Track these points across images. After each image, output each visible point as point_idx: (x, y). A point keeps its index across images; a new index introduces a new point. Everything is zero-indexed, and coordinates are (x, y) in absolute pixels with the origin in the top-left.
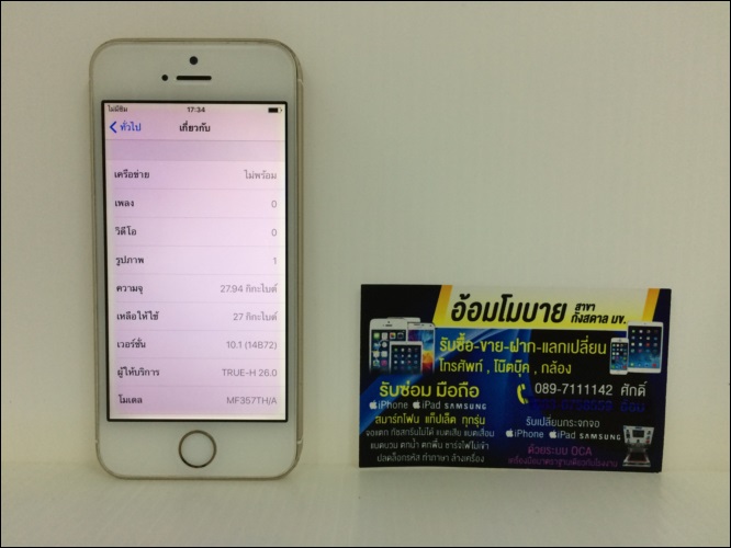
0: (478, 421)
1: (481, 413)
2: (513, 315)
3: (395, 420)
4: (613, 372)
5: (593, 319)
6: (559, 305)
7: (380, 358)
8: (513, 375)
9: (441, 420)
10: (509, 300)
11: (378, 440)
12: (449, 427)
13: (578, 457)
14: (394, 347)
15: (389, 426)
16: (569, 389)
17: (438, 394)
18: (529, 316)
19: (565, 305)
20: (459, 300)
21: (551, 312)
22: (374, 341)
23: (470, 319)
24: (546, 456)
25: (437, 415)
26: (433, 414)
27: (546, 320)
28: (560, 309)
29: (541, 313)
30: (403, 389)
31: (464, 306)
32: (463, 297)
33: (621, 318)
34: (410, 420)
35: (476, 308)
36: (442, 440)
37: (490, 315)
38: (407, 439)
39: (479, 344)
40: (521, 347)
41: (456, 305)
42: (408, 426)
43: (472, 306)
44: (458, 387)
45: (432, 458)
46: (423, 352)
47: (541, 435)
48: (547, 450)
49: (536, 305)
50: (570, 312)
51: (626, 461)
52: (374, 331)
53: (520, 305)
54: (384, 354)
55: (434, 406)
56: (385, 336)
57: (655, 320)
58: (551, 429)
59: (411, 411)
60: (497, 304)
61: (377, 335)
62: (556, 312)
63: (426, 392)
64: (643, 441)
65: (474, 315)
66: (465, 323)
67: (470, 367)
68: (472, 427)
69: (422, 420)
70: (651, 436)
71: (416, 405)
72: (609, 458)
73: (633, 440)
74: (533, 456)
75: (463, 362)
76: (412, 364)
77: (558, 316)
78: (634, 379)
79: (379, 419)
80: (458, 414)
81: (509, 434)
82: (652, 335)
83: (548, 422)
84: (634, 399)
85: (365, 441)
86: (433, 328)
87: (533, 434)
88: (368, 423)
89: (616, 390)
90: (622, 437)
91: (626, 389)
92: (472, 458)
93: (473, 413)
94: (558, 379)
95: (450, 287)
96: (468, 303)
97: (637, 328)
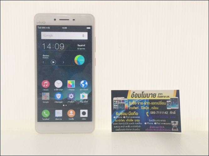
0: (138, 121)
1: (139, 119)
2: (145, 96)
3: (119, 121)
4: (168, 109)
5: (162, 97)
6: (154, 94)
7: (116, 106)
8: (145, 110)
9: (130, 121)
10: (144, 93)
11: (116, 125)
12: (132, 122)
13: (162, 129)
14: (119, 104)
15: (118, 122)
16: (158, 113)
17: (129, 115)
18: (148, 96)
19: (156, 94)
20: (133, 93)
21: (153, 95)
22: (114, 103)
23: (135, 97)
24: (154, 129)
25: (129, 119)
26: (128, 119)
27: (152, 97)
28: (155, 95)
29: (151, 96)
30: (121, 113)
31: (134, 94)
32: (133, 92)
33: (169, 97)
34: (123, 121)
35: (136, 95)
36: (130, 125)
37: (139, 96)
38: (122, 125)
39: (137, 103)
40: (147, 103)
41: (132, 94)
42: (122, 122)
43: (136, 94)
44: (133, 113)
45: (128, 130)
46: (125, 105)
47: (152, 123)
48: (154, 127)
49: (149, 94)
50: (157, 95)
51: (172, 129)
52: (114, 100)
53: (146, 94)
54: (117, 105)
55: (128, 117)
56: (117, 101)
57: (176, 96)
58: (155, 122)
59: (123, 119)
60: (141, 94)
61: (115, 101)
62: (154, 95)
63: (126, 114)
64: (176, 124)
65: (136, 96)
66: (134, 98)
67: (136, 108)
68: (137, 122)
69: (126, 121)
70: (178, 123)
71: (124, 117)
72: (168, 128)
73: (173, 124)
74: (151, 129)
75: (134, 107)
76: (123, 108)
77: (154, 96)
78: (173, 110)
79: (116, 121)
80: (134, 119)
81: (145, 123)
82: (176, 100)
83: (154, 120)
84: (173, 115)
85: (113, 126)
86: (127, 99)
87: (151, 123)
88: (114, 121)
89: (169, 113)
90: (171, 124)
91: (171, 113)
92: (137, 129)
93: (137, 119)
94: (155, 110)
95: (130, 91)
96: (135, 94)
97: (172, 99)
